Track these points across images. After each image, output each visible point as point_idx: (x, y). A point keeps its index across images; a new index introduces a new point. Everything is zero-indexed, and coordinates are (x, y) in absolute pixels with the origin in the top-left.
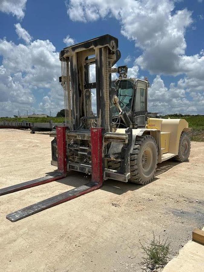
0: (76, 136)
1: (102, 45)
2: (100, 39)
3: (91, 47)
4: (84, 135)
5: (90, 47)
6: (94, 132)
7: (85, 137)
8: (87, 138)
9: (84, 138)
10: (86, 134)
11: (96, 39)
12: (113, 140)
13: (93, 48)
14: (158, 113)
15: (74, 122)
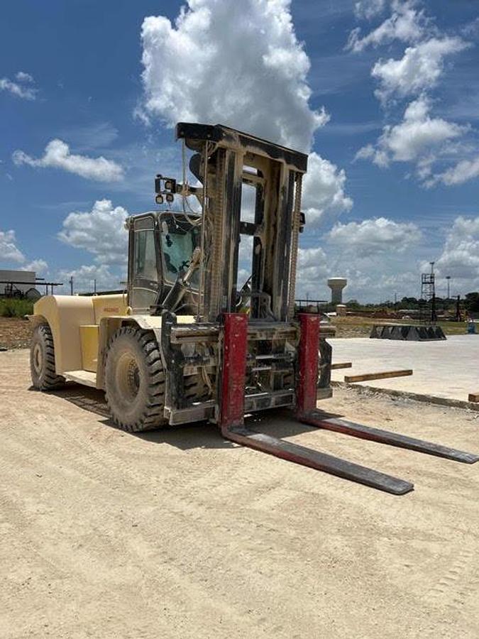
0: (255, 334)
4: (274, 329)
5: (277, 158)
6: (312, 322)
13: (283, 163)
15: (225, 302)
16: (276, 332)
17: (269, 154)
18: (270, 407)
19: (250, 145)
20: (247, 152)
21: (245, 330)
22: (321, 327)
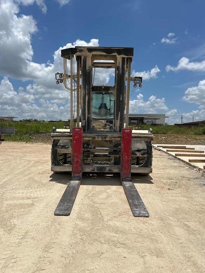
0: (95, 137)
1: (127, 56)
2: (124, 49)
3: (114, 54)
4: (106, 136)
5: (112, 53)
6: (127, 133)
7: (107, 137)
8: (110, 138)
9: (105, 139)
10: (108, 135)
11: (119, 48)
12: (141, 139)
13: (116, 55)
14: (14, 118)
15: (84, 123)
16: (108, 137)
17: (105, 53)
18: (106, 172)
19: (94, 51)
20: (92, 55)
21: (81, 135)
22: (132, 135)
